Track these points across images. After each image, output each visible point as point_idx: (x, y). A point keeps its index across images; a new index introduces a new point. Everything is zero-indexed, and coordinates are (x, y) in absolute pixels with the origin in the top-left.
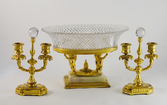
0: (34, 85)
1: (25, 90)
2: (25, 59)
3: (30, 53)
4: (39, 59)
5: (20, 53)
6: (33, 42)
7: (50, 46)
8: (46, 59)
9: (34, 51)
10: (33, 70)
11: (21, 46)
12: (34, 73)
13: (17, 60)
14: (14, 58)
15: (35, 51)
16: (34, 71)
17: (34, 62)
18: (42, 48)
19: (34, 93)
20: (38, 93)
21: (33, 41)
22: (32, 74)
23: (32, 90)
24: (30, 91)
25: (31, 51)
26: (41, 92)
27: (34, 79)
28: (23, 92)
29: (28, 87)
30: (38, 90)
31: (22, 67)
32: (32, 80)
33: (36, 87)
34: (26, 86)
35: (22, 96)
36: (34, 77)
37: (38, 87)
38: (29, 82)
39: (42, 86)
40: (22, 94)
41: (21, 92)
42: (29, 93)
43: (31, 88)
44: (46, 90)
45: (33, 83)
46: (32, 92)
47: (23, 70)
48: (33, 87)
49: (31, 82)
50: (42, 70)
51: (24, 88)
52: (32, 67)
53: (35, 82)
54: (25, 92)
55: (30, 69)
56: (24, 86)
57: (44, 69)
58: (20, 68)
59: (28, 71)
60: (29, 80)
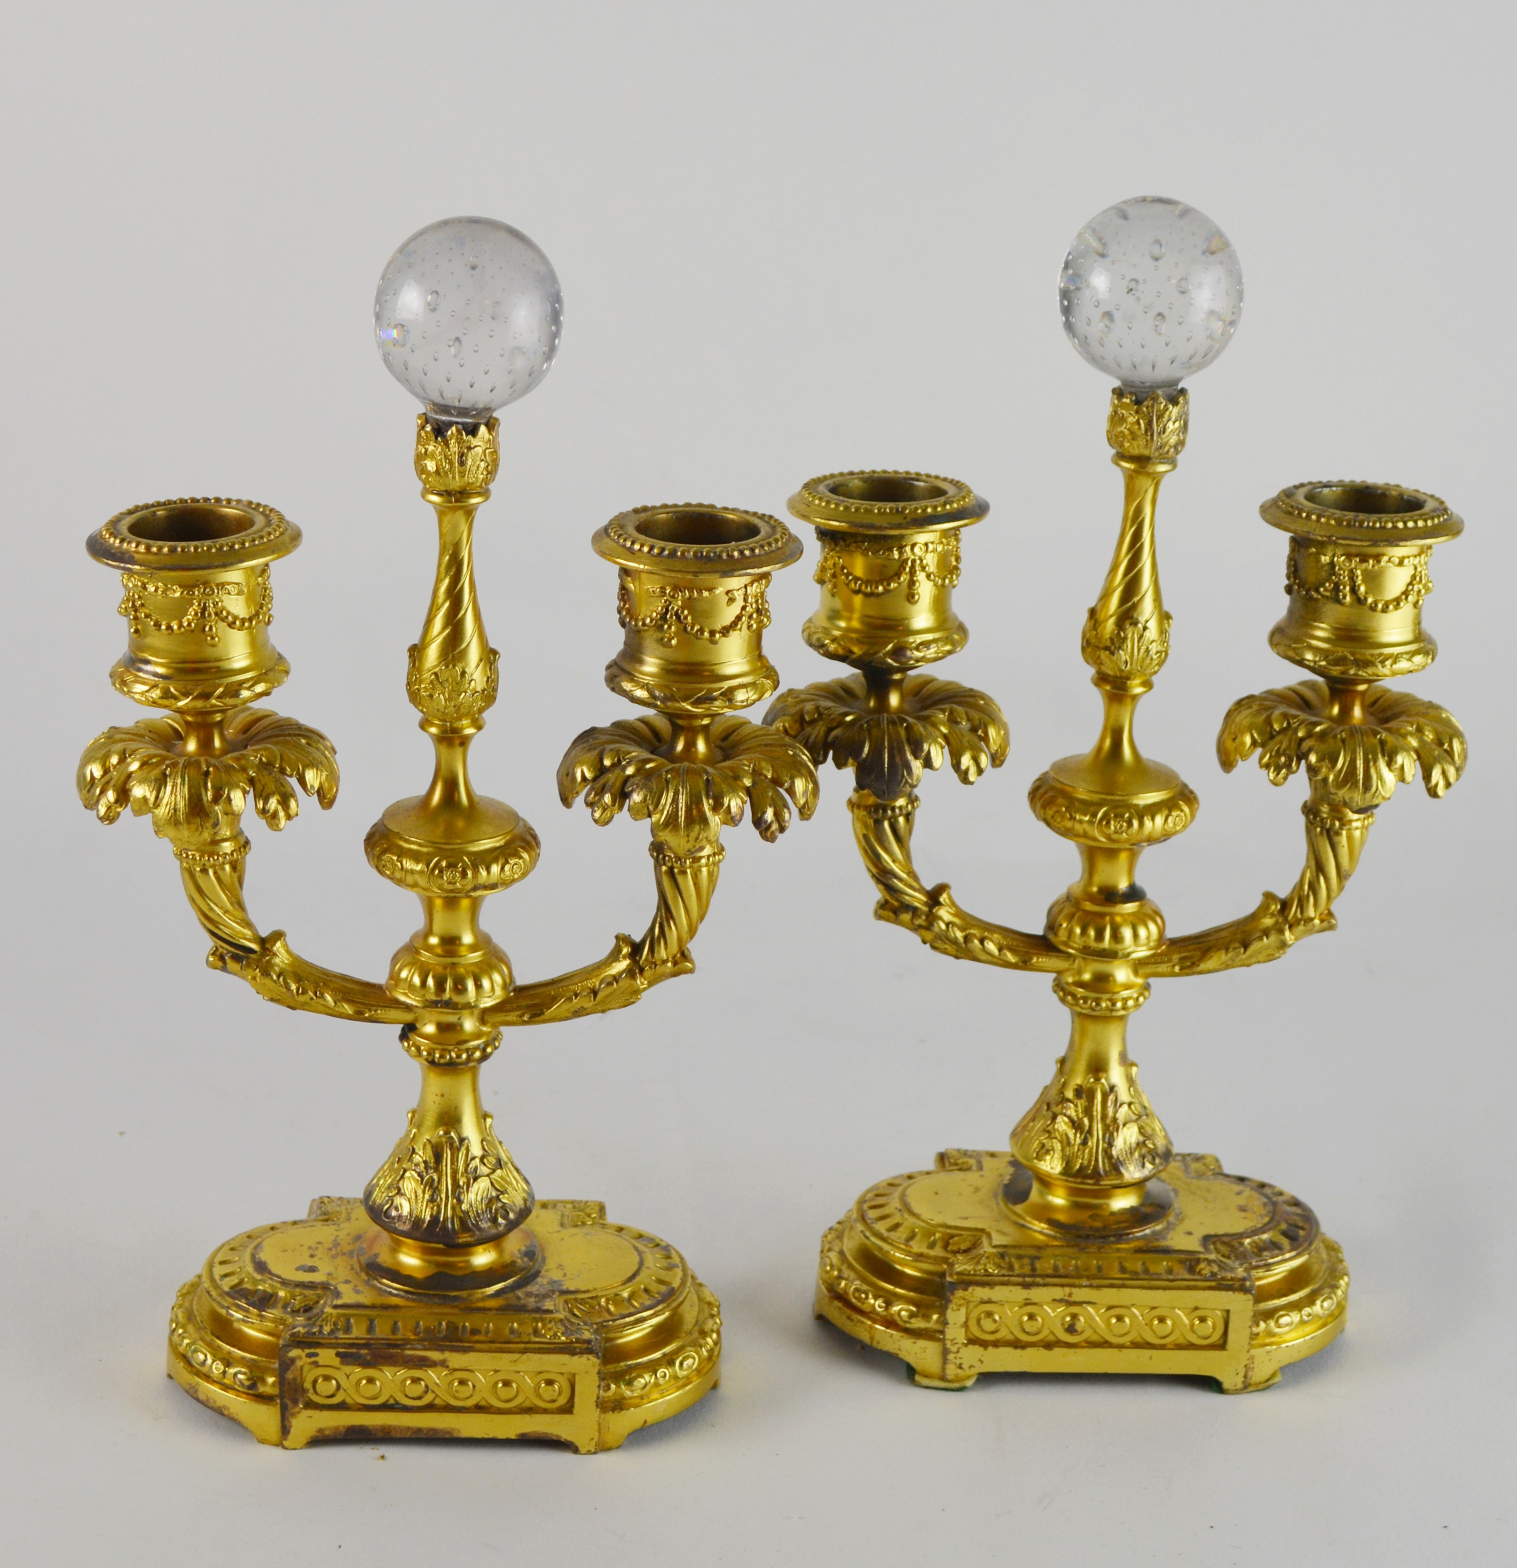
0: (482, 1258)
1: (327, 1356)
2: (326, 799)
3: (414, 697)
4: (566, 801)
5: (233, 691)
6: (462, 494)
7: (779, 574)
8: (694, 803)
9: (474, 653)
10: (460, 988)
11: (234, 575)
12: (493, 1040)
13: (174, 821)
14: (123, 796)
15: (490, 656)
16: (484, 1016)
17: (485, 859)
18: (624, 593)
19: (483, 1396)
20: (568, 1409)
21: (456, 483)
22: (450, 1067)
23: (456, 1359)
24: (424, 1363)
25: (433, 653)
26: (613, 1386)
27: (484, 1149)
28: (302, 1387)
29: (394, 1291)
30: (565, 1358)
31: (275, 948)
32: (454, 1160)
33: (529, 1295)
34: (357, 1273)
35: (280, 1444)
36: (485, 1116)
37: (557, 1293)
38: (403, 1195)
39: (632, 1249)
40: (287, 1414)
41: (261, 1389)
42: (397, 1403)
43: (438, 1304)
44: (697, 1328)
45: (477, 1221)
46: (454, 1388)
47: (294, 987)
48: (464, 1294)
49: (439, 1212)
50: (631, 985)
51: (317, 1302)
52: (448, 947)
53: (500, 1200)
54: (337, 1381)
55: (406, 979)
56: (316, 1274)
57: (669, 964)
58: (229, 952)
59: (373, 1008)
60: (399, 1159)
